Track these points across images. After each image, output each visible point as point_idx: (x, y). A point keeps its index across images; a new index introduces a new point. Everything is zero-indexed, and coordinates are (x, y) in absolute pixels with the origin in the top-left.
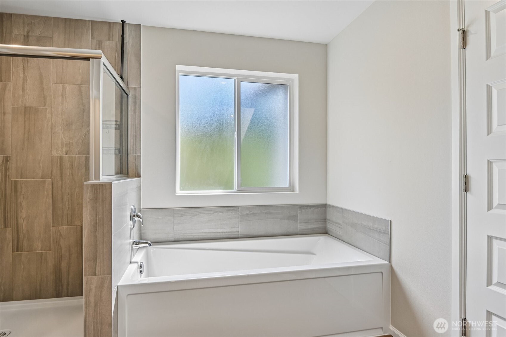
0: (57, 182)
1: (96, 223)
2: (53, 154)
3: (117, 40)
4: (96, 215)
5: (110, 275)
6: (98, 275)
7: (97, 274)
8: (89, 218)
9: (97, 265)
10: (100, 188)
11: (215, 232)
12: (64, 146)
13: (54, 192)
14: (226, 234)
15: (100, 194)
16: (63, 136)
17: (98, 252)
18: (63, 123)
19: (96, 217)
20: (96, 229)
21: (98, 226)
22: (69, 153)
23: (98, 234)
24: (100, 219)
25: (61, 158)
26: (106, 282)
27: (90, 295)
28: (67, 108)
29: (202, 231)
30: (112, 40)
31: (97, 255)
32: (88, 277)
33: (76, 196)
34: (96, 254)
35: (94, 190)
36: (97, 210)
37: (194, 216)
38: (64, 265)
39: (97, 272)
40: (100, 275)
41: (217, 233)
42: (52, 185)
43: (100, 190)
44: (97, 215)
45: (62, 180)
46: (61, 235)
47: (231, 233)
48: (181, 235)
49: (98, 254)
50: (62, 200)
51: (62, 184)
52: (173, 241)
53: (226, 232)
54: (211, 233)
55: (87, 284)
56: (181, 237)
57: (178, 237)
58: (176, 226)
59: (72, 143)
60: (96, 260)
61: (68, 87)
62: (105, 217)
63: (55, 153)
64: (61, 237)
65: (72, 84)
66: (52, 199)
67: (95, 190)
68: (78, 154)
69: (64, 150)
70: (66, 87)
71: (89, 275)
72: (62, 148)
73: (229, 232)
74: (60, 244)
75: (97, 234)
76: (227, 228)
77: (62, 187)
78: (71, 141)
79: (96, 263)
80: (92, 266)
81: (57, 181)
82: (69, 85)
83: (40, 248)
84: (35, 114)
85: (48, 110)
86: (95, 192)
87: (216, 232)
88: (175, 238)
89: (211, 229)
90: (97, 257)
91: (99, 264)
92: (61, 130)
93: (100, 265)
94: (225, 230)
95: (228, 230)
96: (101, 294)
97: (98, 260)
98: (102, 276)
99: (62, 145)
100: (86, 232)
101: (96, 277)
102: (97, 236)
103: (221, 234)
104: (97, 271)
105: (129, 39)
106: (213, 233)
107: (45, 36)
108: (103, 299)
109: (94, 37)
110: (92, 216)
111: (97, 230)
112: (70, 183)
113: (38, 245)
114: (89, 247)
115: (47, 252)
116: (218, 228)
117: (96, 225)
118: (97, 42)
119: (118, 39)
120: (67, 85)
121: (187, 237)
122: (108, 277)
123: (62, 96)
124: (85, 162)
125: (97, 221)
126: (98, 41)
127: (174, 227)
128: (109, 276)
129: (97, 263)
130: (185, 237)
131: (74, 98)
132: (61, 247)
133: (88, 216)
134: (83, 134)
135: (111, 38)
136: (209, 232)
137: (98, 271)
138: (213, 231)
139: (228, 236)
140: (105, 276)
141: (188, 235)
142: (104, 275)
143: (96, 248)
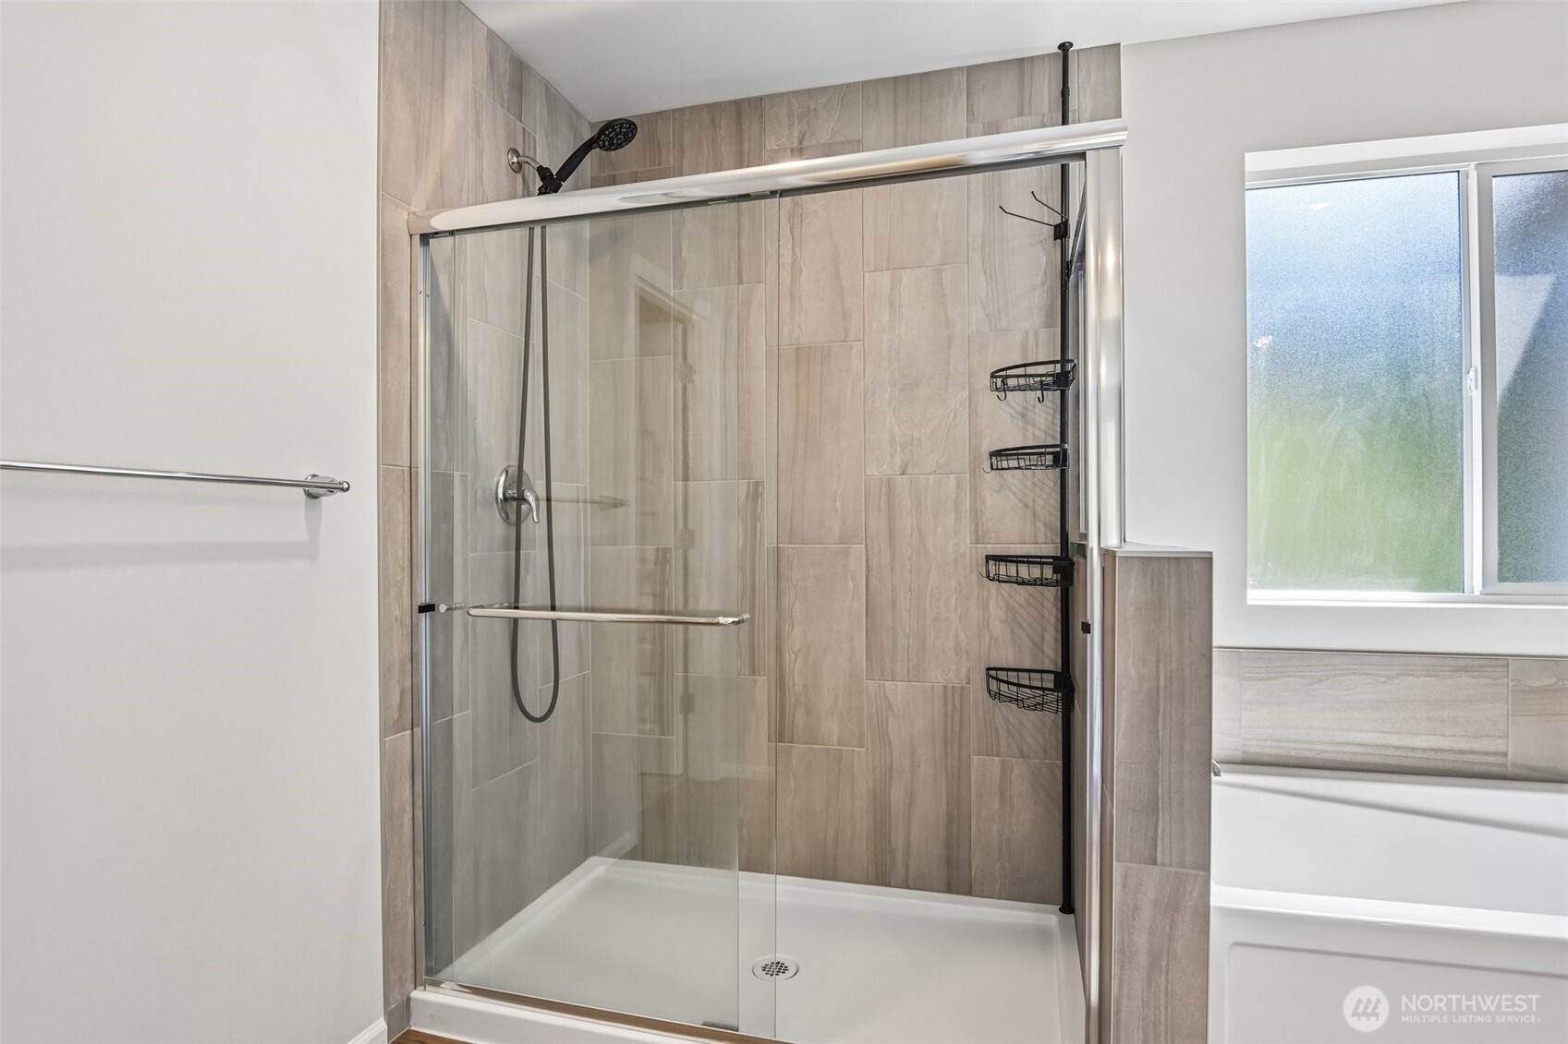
0: (879, 554)
1: (1158, 688)
2: (869, 474)
3: (1046, 109)
4: (1158, 661)
5: (1204, 870)
6: (1163, 865)
7: (1159, 861)
8: (1133, 670)
9: (1160, 830)
10: (1169, 571)
11: (1403, 744)
12: (899, 449)
13: (873, 581)
14: (1452, 757)
15: (1169, 591)
16: (893, 421)
17: (1162, 785)
18: (895, 384)
19: (1158, 667)
20: (1159, 711)
21: (1165, 698)
22: (909, 471)
23: (1164, 725)
24: (1171, 677)
25: (890, 484)
26: (1191, 893)
27: (1136, 926)
28: (903, 337)
29: (1352, 737)
30: (1030, 114)
31: (1160, 797)
32: (1131, 865)
33: (931, 596)
34: (1157, 794)
35: (1149, 578)
36: (1161, 645)
37: (1319, 681)
38: (897, 794)
39: (1159, 855)
40: (1171, 865)
41: (1413, 749)
42: (867, 560)
43: (1169, 577)
44: (1162, 662)
45: (892, 546)
46: (890, 706)
47: (1471, 756)
48: (1269, 743)
49: (1163, 792)
50: (894, 605)
51: (893, 559)
52: (1238, 760)
53: (1451, 751)
54: (1386, 747)
55: (1124, 887)
56: (1268, 751)
57: (1259, 750)
58: (1251, 711)
59: (919, 439)
60: (1158, 813)
61: (906, 277)
62: (1187, 671)
63: (872, 471)
64: (890, 713)
65: (918, 267)
66: (867, 600)
67: (1152, 580)
68: (934, 473)
69: (898, 461)
70: (901, 277)
71: (1131, 861)
72: (892, 455)
73: (1462, 752)
74: (887, 734)
75: (1160, 727)
76: (1454, 736)
77: (892, 569)
78: (916, 435)
79: (1157, 823)
80: (1144, 831)
81: (880, 552)
82: (908, 270)
83: (835, 739)
84: (822, 363)
85: (855, 349)
86: (1152, 585)
87: (1407, 748)
88: (1244, 752)
89: (1386, 732)
90: (1160, 803)
91: (1168, 828)
92: (890, 404)
93: (1170, 832)
94: (1446, 743)
95: (1462, 744)
96: (1171, 929)
97: (1163, 816)
98: (1178, 870)
99: (891, 447)
100: (1124, 716)
101: (1157, 869)
102: (1160, 733)
103: (1432, 755)
104: (1159, 849)
105: (1081, 97)
106: (1397, 748)
107: (843, 139)
108: (1178, 948)
109: (975, 114)
110: (1144, 666)
111: (1161, 712)
112: (914, 556)
113: (831, 728)
114: (1133, 766)
115: (853, 751)
116: (1417, 734)
117: (1158, 694)
118: (984, 127)
119: (1047, 105)
120: (902, 271)
121: (1293, 753)
122: (1196, 876)
123: (891, 304)
124: (954, 496)
125: (1162, 682)
126: (988, 124)
127: (1243, 712)
128: (1203, 873)
129: (1160, 824)
130: (1283, 753)
131: (924, 308)
132: (890, 742)
133: (1130, 661)
134: (948, 411)
135: (1026, 109)
136: (1378, 742)
137: (1163, 853)
138: (1394, 740)
139: (1463, 767)
140: (1185, 871)
141: (1297, 745)
142: (1182, 868)
143: (1155, 774)
